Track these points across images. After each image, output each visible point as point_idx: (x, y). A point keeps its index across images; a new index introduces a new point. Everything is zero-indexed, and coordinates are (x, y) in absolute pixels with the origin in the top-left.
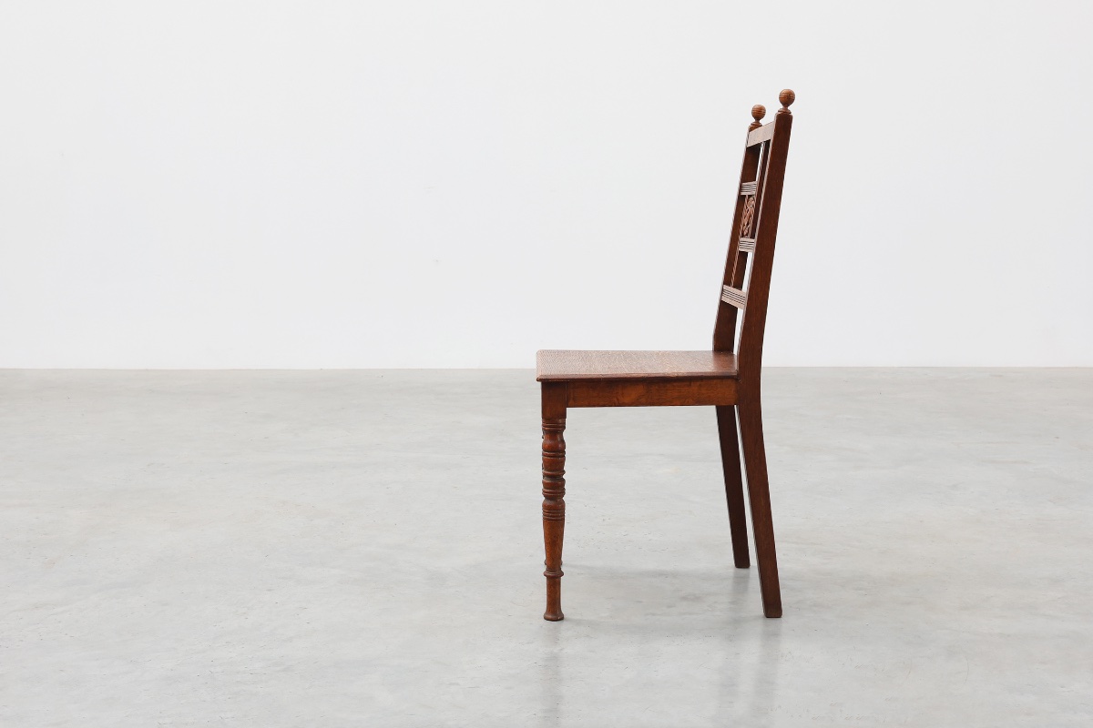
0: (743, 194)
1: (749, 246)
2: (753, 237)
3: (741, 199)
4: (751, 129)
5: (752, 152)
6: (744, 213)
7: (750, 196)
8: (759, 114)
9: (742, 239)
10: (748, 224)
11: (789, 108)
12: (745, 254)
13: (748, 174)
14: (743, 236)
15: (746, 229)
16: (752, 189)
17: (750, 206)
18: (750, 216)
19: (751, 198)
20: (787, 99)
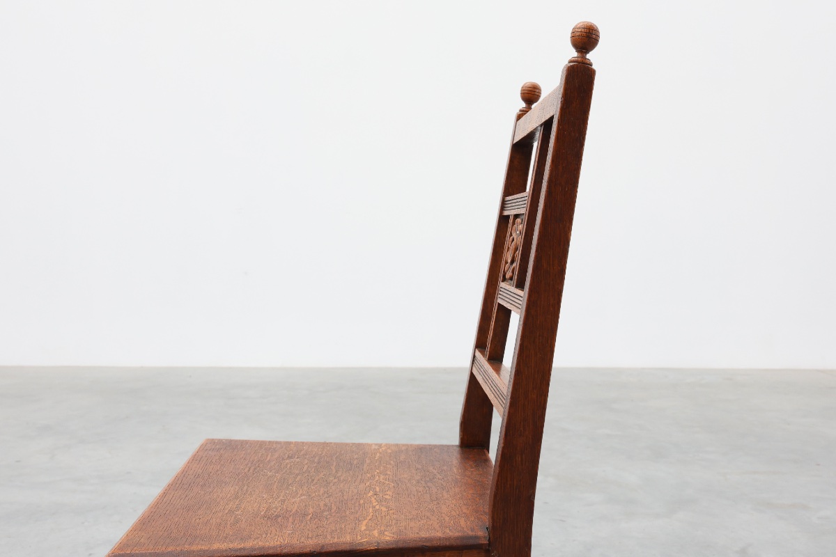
0: (506, 213)
1: (515, 300)
2: (520, 285)
3: (503, 221)
4: (519, 117)
5: (520, 149)
6: (508, 239)
7: (516, 216)
8: (531, 95)
9: (503, 285)
10: (512, 262)
11: (588, 56)
12: (507, 313)
13: (514, 183)
14: (504, 280)
15: (510, 269)
16: (520, 205)
17: (516, 233)
18: (516, 249)
19: (519, 220)
20: (586, 39)
